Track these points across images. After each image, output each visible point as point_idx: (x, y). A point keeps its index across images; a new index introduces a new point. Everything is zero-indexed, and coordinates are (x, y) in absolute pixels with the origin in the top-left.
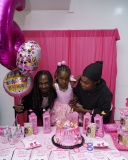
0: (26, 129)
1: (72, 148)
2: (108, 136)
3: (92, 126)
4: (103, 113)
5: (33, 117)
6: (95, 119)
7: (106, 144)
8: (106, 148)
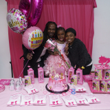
0: (26, 80)
1: (61, 92)
2: (86, 84)
3: (75, 77)
4: (83, 67)
5: (31, 71)
6: (77, 72)
7: (84, 90)
8: (85, 92)
